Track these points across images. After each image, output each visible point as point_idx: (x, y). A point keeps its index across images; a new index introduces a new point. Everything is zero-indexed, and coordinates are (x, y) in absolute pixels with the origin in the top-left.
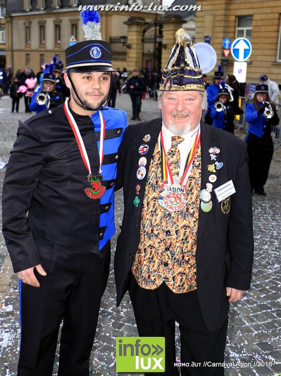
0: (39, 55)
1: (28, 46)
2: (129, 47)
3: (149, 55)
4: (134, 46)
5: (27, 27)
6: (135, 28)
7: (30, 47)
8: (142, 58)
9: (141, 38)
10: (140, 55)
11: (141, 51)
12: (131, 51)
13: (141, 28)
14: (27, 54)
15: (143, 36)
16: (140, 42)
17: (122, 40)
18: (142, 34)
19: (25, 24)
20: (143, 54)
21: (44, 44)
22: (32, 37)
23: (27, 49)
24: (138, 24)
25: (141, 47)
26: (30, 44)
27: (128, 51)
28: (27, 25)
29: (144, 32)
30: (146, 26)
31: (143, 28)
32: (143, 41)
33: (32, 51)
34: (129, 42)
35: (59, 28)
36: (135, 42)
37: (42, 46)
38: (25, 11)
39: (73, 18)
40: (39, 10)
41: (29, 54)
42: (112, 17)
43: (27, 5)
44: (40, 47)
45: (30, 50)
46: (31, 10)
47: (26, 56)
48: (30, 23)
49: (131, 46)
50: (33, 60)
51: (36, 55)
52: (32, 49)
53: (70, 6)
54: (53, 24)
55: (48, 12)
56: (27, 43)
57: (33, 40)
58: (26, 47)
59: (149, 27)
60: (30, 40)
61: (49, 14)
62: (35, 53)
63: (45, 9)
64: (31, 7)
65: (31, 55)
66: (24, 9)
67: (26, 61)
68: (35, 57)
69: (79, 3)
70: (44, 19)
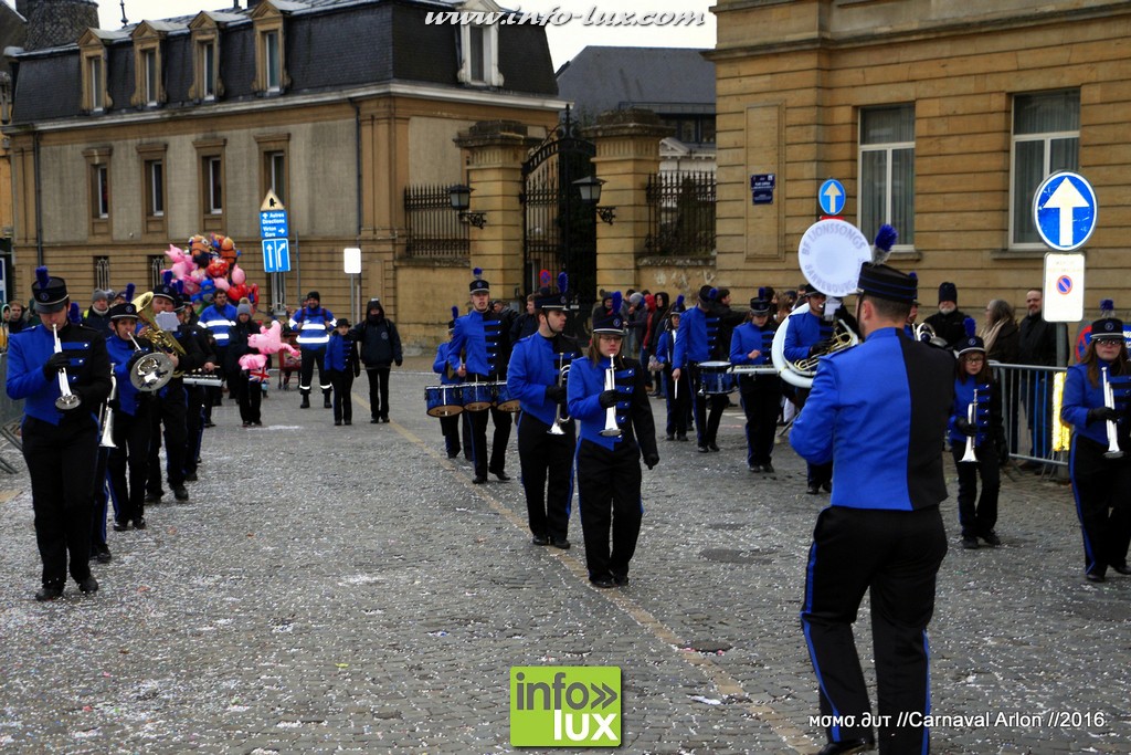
0: (144, 259)
1: (103, 229)
2: (479, 221)
3: (542, 244)
4: (495, 218)
5: (95, 166)
6: (494, 158)
7: (109, 233)
8: (522, 256)
9: (515, 189)
10: (517, 247)
11: (518, 234)
12: (486, 233)
13: (516, 157)
14: (97, 258)
15: (524, 182)
16: (515, 203)
17: (455, 200)
18: (519, 176)
19: (88, 155)
20: (526, 243)
21: (161, 220)
22: (116, 199)
23: (99, 240)
24: (506, 144)
25: (516, 219)
26: (108, 223)
27: (475, 232)
28: (97, 161)
29: (527, 169)
30: (532, 151)
31: (522, 158)
32: (523, 198)
33: (116, 245)
34: (475, 205)
35: (217, 165)
36: (497, 203)
37: (152, 227)
38: (86, 114)
39: (270, 131)
40: (141, 108)
41: (106, 257)
42: (407, 124)
43: (94, 92)
44: (148, 232)
45: (110, 243)
46: (109, 111)
47: (95, 264)
48: (110, 152)
49: (485, 218)
50: (120, 275)
51: (133, 259)
52: (115, 238)
53: (255, 93)
54: (192, 152)
55: (173, 113)
56: (96, 220)
57: (121, 210)
58: (94, 234)
59: (540, 151)
60: (109, 210)
61: (177, 122)
62: (128, 252)
63: (162, 106)
64: (109, 101)
65: (111, 260)
66: (85, 105)
67: (95, 279)
68: (128, 267)
69: (287, 82)
70: (161, 139)
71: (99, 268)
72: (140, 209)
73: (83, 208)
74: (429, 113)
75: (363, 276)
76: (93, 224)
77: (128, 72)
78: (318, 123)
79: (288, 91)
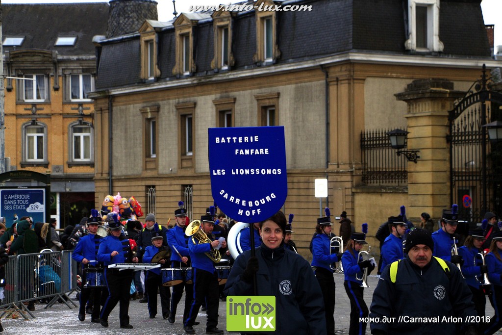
0: (179, 188)
1: (152, 166)
2: (413, 156)
3: (469, 174)
4: (426, 154)
5: (148, 120)
6: (426, 108)
7: (156, 169)
8: (448, 184)
9: (442, 131)
10: (444, 177)
11: (445, 166)
12: (419, 167)
13: (443, 107)
14: (148, 187)
15: (450, 126)
16: (443, 143)
17: (393, 141)
18: (446, 122)
19: (143, 112)
20: (452, 173)
21: (191, 159)
22: (161, 144)
23: (149, 174)
24: (435, 97)
26: (155, 161)
27: (411, 166)
28: (149, 116)
29: (453, 116)
30: (457, 102)
31: (449, 107)
32: (449, 139)
33: (160, 178)
34: (411, 145)
36: (428, 143)
37: (185, 164)
38: (143, 82)
39: (266, 91)
40: (179, 77)
41: (154, 187)
42: (364, 83)
43: (149, 67)
44: (181, 168)
45: (156, 175)
46: (158, 79)
47: (147, 191)
48: (157, 109)
49: (418, 154)
50: (163, 200)
51: (172, 188)
52: (160, 172)
53: (256, 63)
54: (212, 108)
55: (200, 80)
56: (148, 159)
57: (164, 152)
58: (146, 169)
59: (463, 102)
60: (157, 151)
61: (202, 86)
62: (168, 182)
63: (193, 75)
64: (158, 72)
65: (157, 188)
66: (142, 76)
67: (146, 202)
68: (168, 193)
69: (277, 54)
70: (192, 99)
71: (149, 194)
72: (177, 151)
73: (140, 150)
74: (381, 74)
75: (330, 200)
76: (146, 162)
77: (172, 50)
78: (299, 85)
79: (278, 61)
